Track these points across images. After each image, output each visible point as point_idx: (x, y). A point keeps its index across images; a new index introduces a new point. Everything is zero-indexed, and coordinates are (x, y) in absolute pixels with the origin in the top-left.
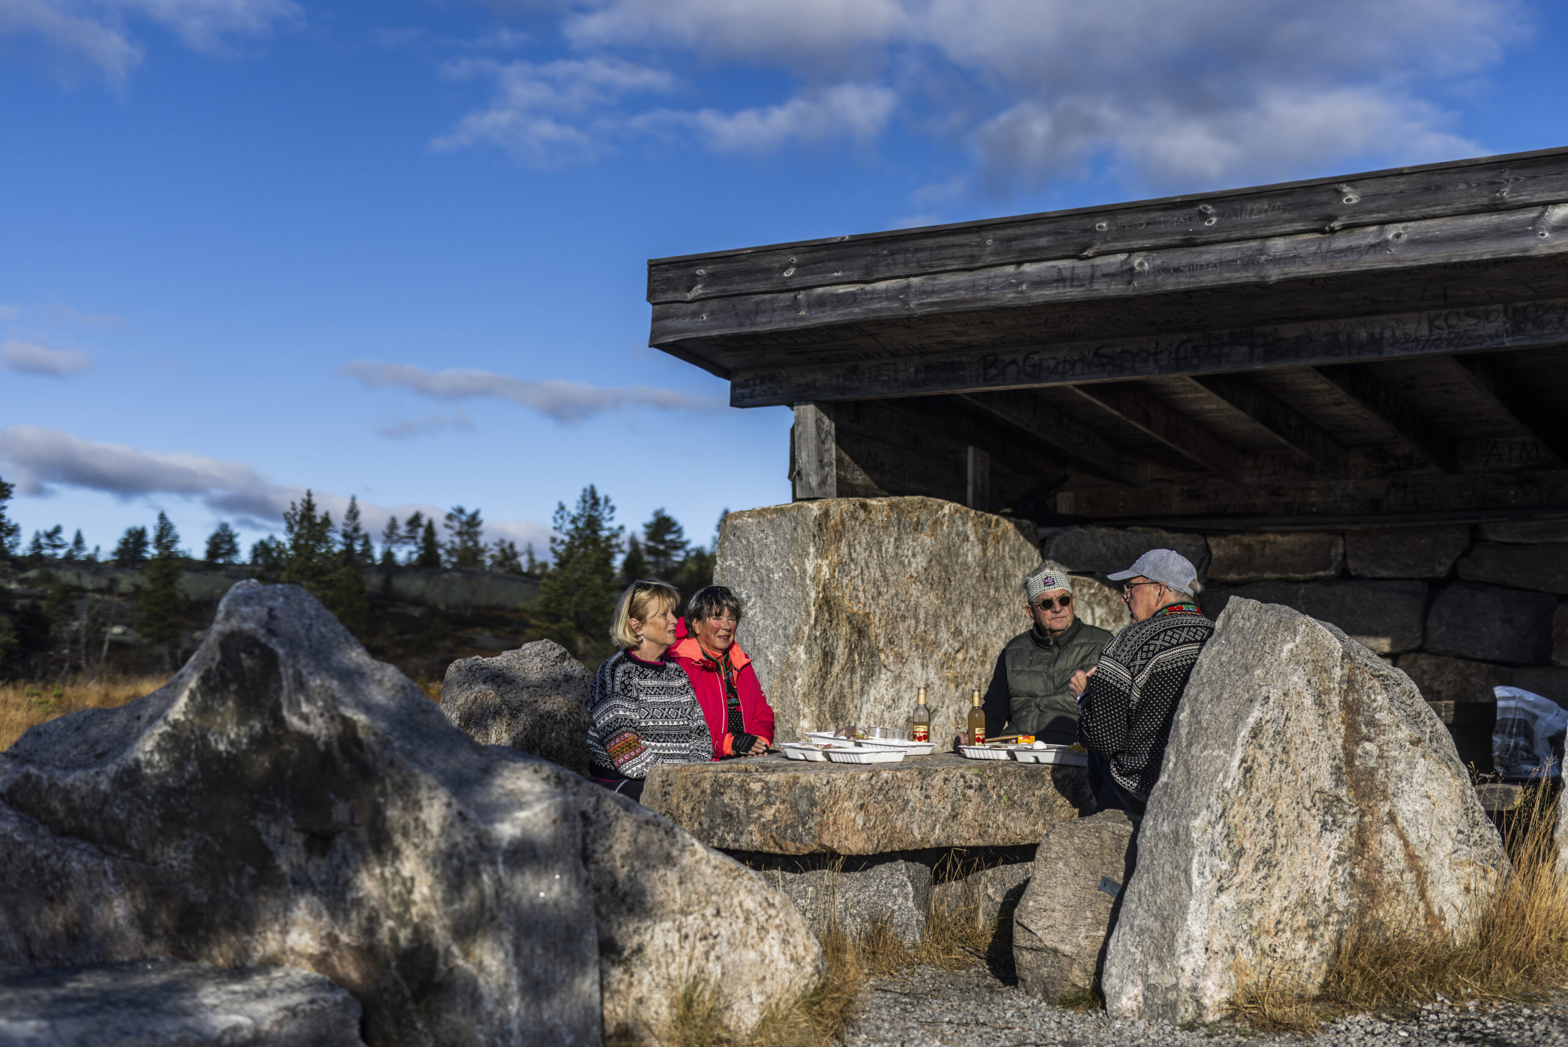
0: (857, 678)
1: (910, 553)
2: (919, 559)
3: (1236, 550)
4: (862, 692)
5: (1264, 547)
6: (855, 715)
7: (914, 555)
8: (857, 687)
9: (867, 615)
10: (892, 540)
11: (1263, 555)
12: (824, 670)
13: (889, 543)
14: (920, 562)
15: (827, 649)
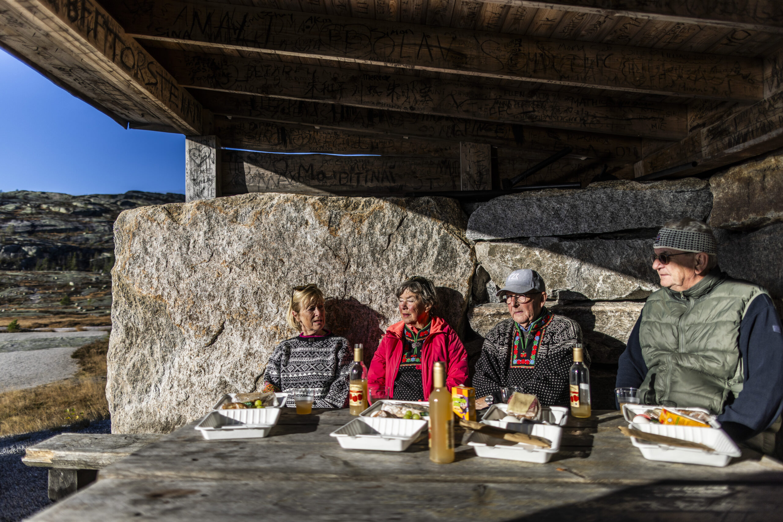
0: (157, 348)
1: (224, 242)
2: (235, 246)
3: (735, 187)
4: (164, 359)
5: (764, 177)
6: (156, 379)
7: (229, 243)
8: (158, 355)
9: (161, 297)
10: (202, 233)
11: (763, 188)
12: (127, 342)
13: (199, 236)
14: (238, 248)
15: (130, 325)
